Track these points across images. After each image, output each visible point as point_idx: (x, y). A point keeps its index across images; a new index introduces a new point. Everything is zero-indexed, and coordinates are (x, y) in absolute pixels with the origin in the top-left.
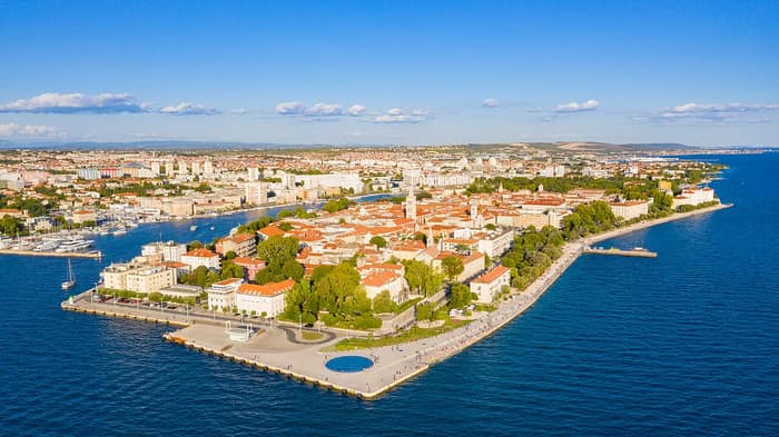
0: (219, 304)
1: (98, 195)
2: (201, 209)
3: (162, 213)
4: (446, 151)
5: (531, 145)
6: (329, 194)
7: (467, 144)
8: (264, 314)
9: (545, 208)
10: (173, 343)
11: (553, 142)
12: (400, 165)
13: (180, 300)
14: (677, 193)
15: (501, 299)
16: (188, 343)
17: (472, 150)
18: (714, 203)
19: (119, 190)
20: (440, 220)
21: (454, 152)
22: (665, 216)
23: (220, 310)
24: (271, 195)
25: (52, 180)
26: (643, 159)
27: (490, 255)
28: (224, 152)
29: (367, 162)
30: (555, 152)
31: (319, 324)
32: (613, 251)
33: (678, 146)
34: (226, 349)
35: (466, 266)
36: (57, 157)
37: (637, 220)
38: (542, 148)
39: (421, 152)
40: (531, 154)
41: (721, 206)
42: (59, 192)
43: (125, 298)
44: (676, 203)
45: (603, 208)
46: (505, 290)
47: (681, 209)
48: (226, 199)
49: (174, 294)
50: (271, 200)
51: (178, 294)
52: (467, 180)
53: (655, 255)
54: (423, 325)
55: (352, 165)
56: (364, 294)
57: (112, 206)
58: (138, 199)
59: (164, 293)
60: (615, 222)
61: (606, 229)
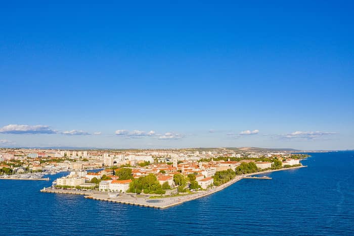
0: (103, 188)
1: (39, 162)
2: (86, 167)
3: (69, 168)
4: (189, 151)
5: (227, 149)
6: (139, 163)
7: (199, 147)
8: (121, 191)
9: (229, 164)
10: (88, 198)
11: (237, 147)
12: (169, 154)
13: (88, 188)
14: (284, 161)
15: (210, 188)
16: (94, 198)
17: (201, 150)
18: (299, 165)
19: (48, 161)
20: (187, 167)
21: (193, 151)
22: (278, 169)
23: (104, 191)
24: (115, 162)
25: (16, 158)
26: (275, 154)
27: (206, 176)
28: (90, 150)
29: (154, 153)
30: (237, 151)
31: (142, 193)
32: (254, 177)
33: (292, 150)
34: (109, 199)
35: (197, 178)
36: (15, 151)
37: (266, 169)
38: (231, 150)
39: (178, 151)
40: (227, 152)
41: (302, 166)
42: (22, 161)
43: (65, 188)
44: (283, 164)
45: (252, 164)
46: (212, 186)
47: (285, 166)
48: (96, 163)
49: (85, 186)
50: (115, 164)
51: (87, 186)
52: (199, 159)
53: (271, 178)
54: (180, 193)
55: (148, 154)
56: (159, 183)
57: (46, 166)
58: (57, 164)
59: (81, 186)
60: (257, 170)
61: (253, 172)
